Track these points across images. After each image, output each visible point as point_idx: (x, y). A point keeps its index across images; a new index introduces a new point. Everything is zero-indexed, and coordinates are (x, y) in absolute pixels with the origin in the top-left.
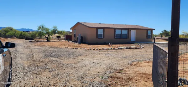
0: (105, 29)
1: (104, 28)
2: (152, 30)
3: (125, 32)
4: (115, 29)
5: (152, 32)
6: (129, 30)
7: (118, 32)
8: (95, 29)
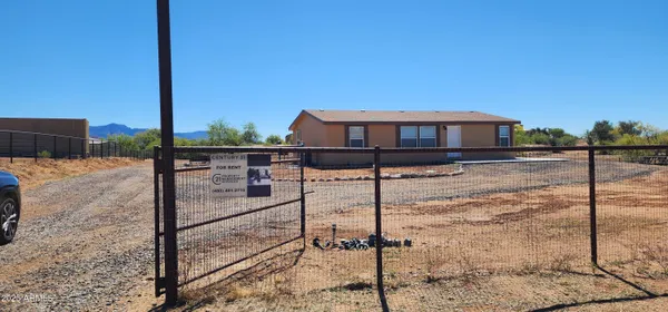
0: (370, 127)
1: (365, 125)
2: (511, 124)
3: (428, 133)
4: (398, 125)
5: (511, 131)
6: (441, 126)
7: (407, 133)
8: (342, 128)
